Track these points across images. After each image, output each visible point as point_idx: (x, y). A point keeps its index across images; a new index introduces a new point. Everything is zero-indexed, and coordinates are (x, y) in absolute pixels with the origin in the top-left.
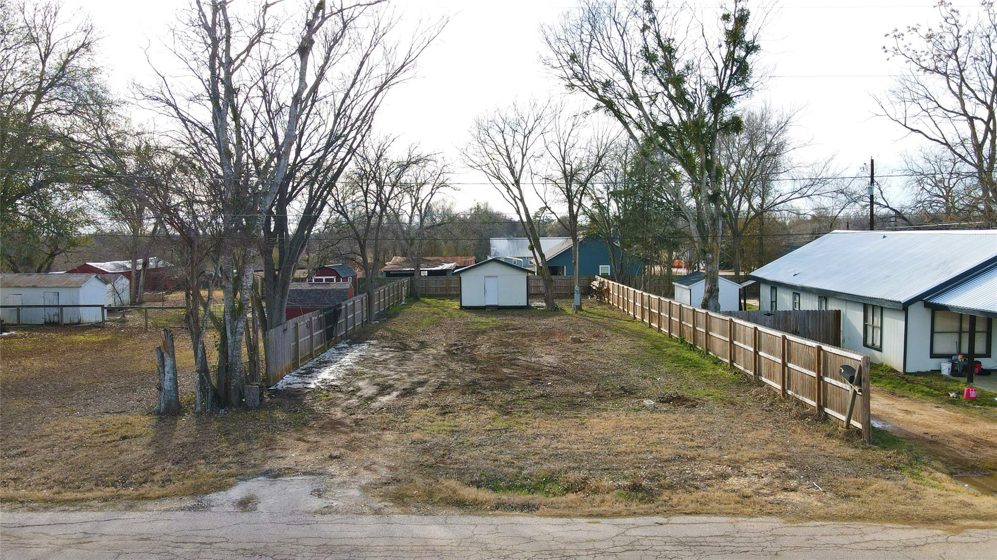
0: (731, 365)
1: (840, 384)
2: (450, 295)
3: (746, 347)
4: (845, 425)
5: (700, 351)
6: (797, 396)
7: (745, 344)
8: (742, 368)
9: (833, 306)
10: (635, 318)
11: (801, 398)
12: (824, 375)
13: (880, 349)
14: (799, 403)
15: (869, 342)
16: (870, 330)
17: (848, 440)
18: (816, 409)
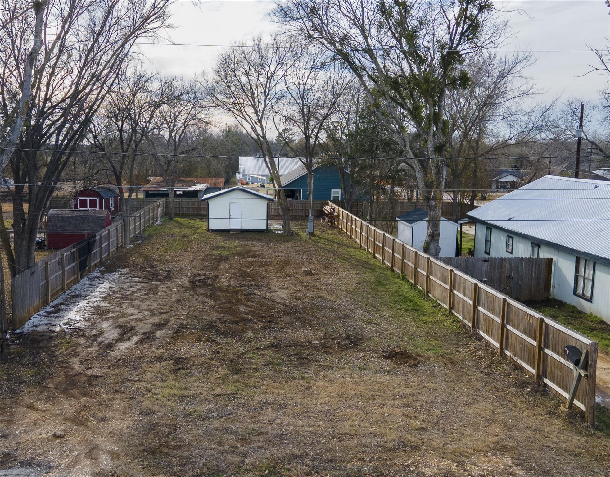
0: (450, 312)
1: (563, 361)
2: (200, 215)
3: (465, 298)
4: (567, 405)
5: (420, 292)
6: (515, 358)
7: (464, 295)
8: (461, 318)
9: (545, 254)
10: (361, 246)
11: (519, 361)
12: (545, 346)
13: (590, 300)
14: (518, 367)
15: (580, 291)
16: (581, 281)
17: (570, 422)
18: (536, 377)
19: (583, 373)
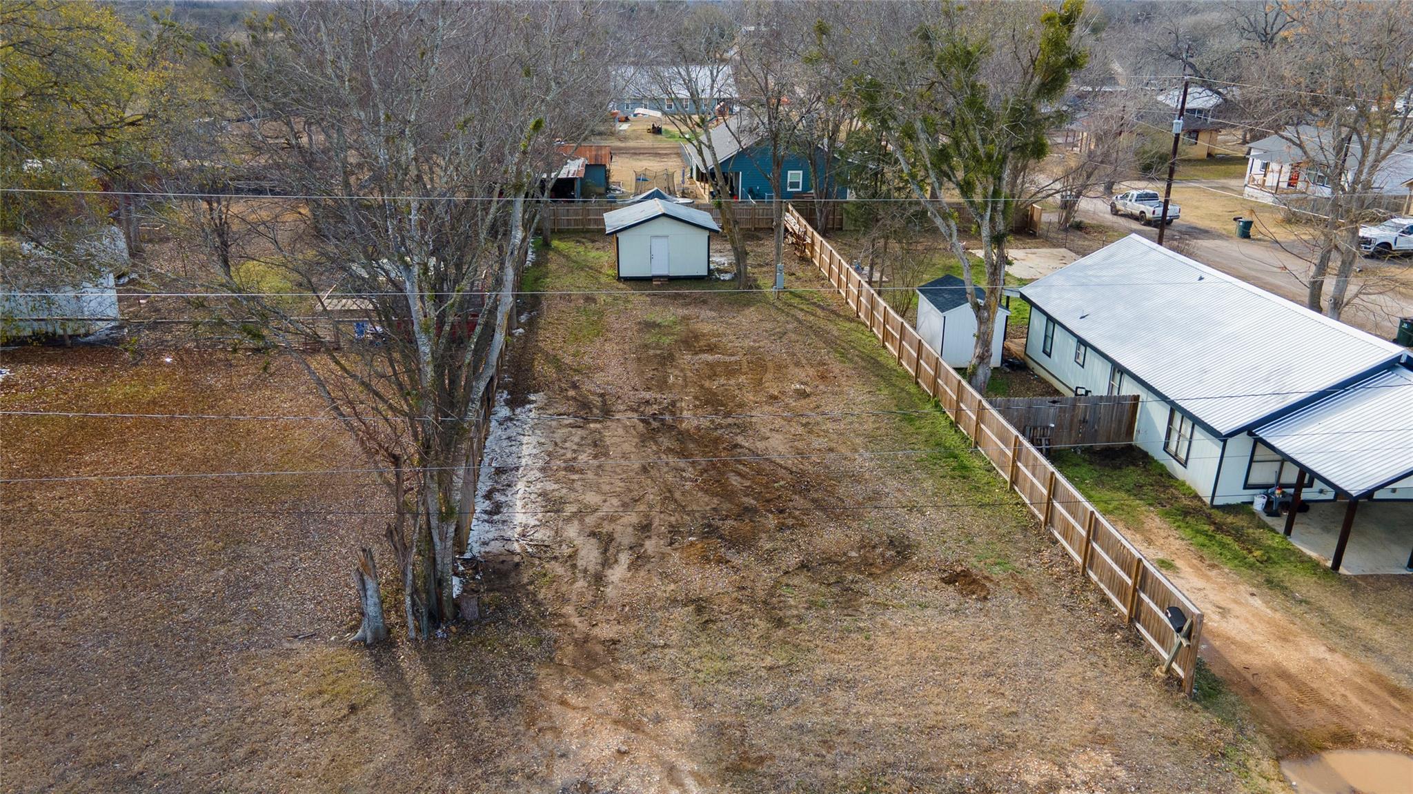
0: (1012, 488)
1: (1162, 615)
2: (588, 231)
3: (1035, 481)
4: (1164, 668)
5: (965, 439)
6: (1102, 586)
7: (1034, 475)
8: (1027, 502)
9: (1129, 389)
10: (858, 316)
11: (1107, 591)
12: (1140, 587)
13: (1185, 464)
14: (1105, 601)
15: (1173, 447)
16: (1175, 436)
17: (1166, 691)
18: (1126, 620)
19: (1185, 643)
